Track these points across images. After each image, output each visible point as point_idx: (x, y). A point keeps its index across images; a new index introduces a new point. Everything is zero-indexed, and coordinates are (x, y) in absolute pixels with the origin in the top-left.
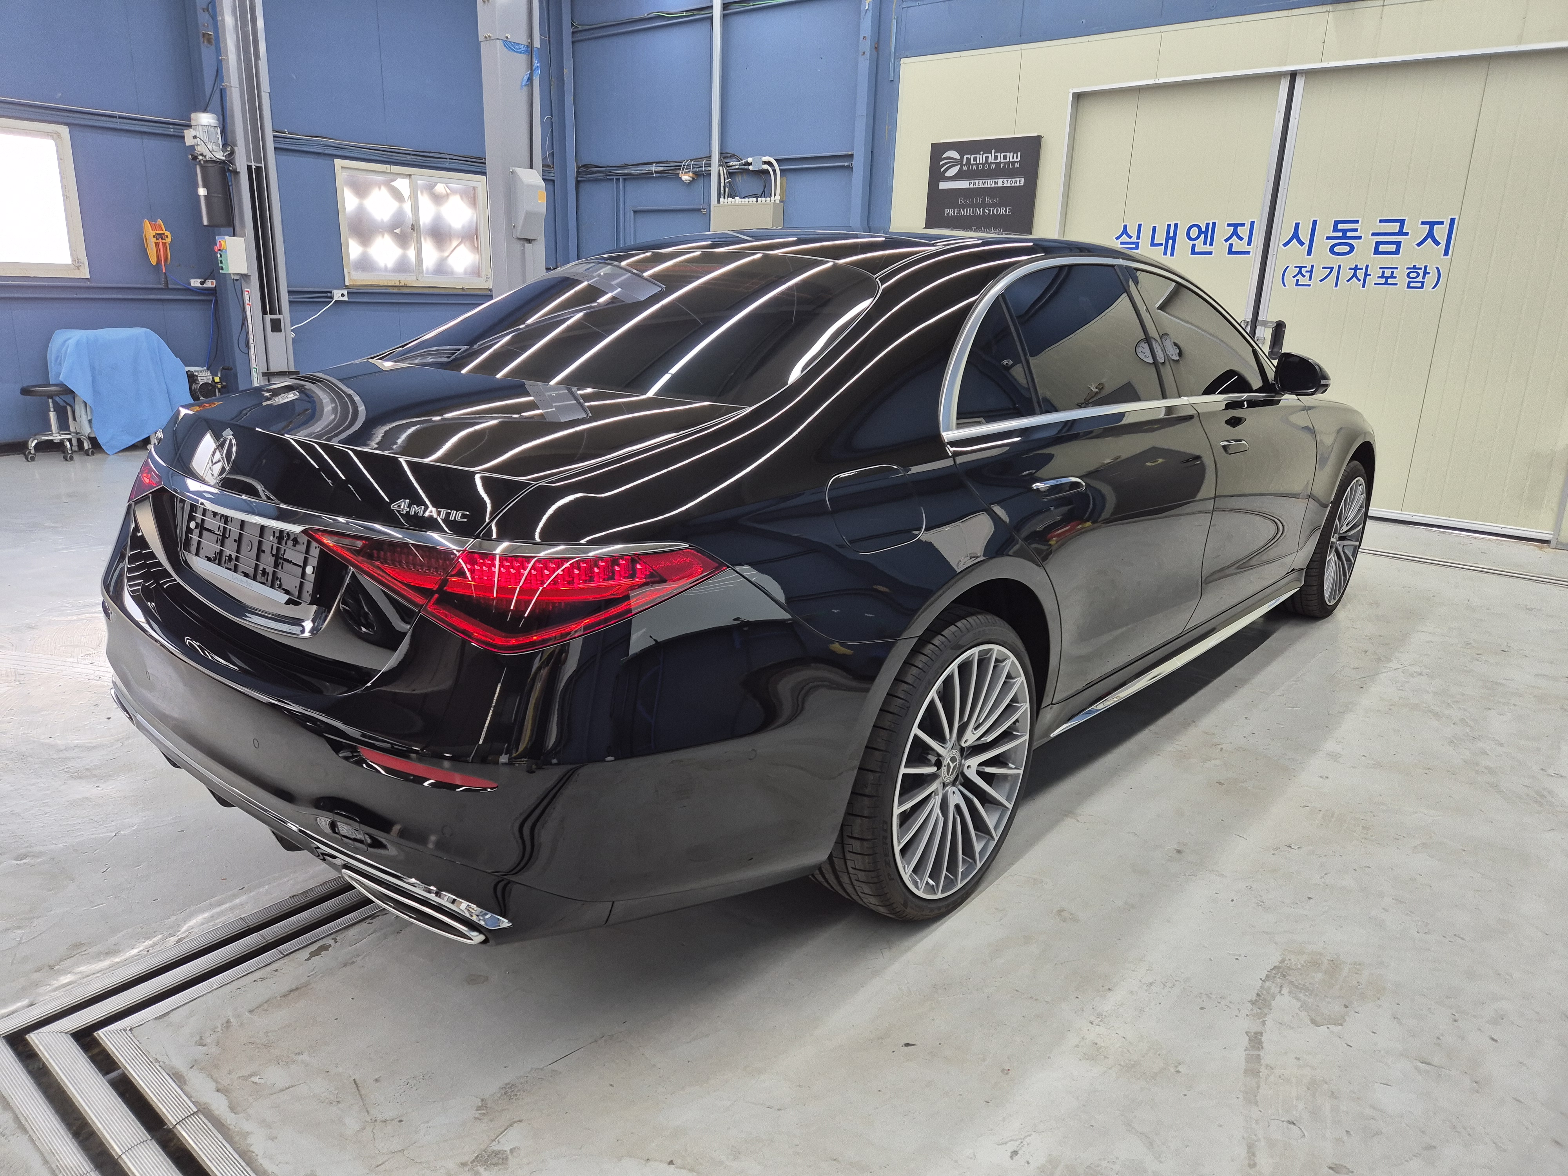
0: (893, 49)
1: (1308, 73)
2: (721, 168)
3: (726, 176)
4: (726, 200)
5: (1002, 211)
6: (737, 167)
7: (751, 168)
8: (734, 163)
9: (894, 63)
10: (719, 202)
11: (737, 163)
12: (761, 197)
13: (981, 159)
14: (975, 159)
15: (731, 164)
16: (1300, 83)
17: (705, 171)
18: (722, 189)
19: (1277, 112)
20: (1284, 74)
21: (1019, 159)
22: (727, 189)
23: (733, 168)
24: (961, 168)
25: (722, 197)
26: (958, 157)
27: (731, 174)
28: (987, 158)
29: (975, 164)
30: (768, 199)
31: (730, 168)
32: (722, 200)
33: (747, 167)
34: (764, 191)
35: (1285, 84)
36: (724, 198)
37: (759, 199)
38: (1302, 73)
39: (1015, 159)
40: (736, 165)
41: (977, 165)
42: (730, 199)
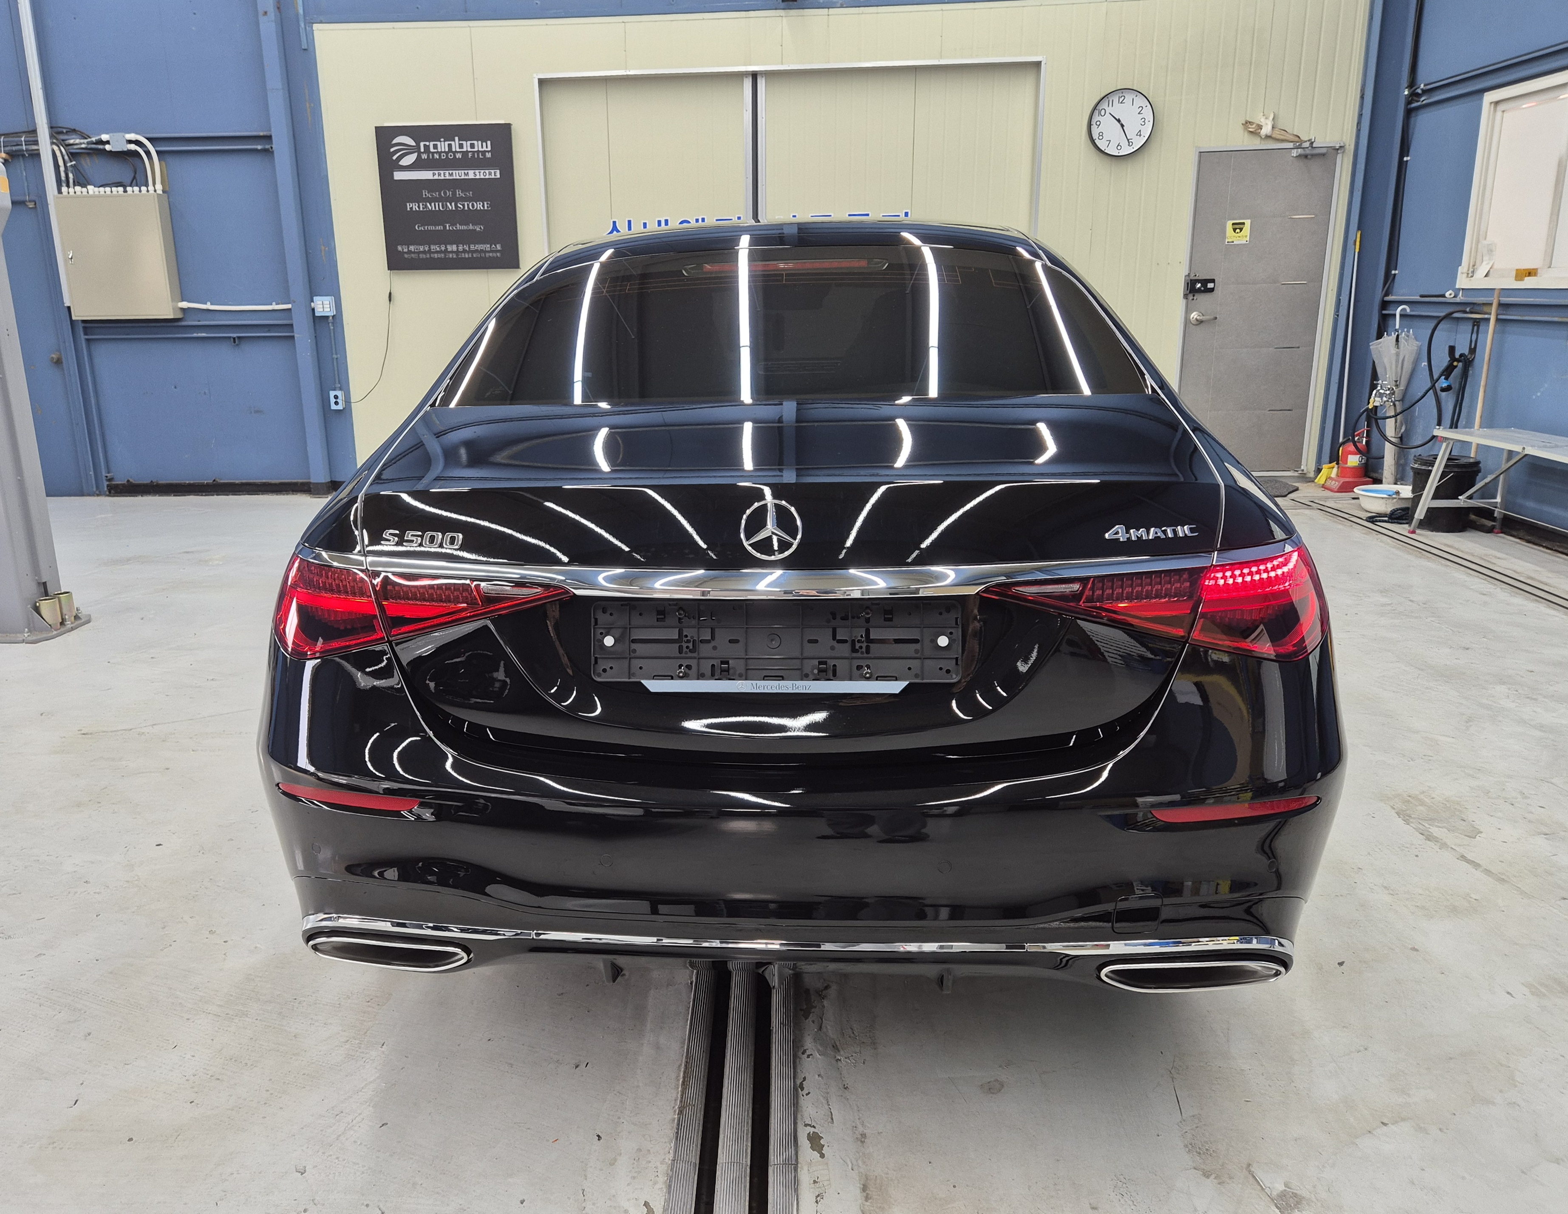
0: (301, 11)
1: (770, 75)
2: (55, 148)
3: (66, 157)
4: (71, 190)
5: (479, 206)
6: (83, 146)
7: (108, 147)
8: (78, 141)
9: (305, 28)
10: (60, 192)
11: (82, 141)
12: (131, 186)
13: (443, 146)
14: (435, 147)
15: (72, 141)
16: (761, 83)
17: (27, 150)
18: (63, 175)
19: (745, 111)
20: (746, 74)
21: (489, 149)
22: (71, 176)
23: (75, 147)
24: (419, 157)
25: (64, 185)
26: (413, 143)
27: (73, 156)
28: (450, 146)
29: (436, 153)
30: (144, 189)
31: (70, 147)
32: (64, 189)
33: (101, 147)
34: (134, 178)
35: (748, 83)
36: (68, 186)
37: (129, 189)
38: (762, 74)
39: (484, 149)
40: (81, 144)
41: (440, 153)
42: (78, 188)
